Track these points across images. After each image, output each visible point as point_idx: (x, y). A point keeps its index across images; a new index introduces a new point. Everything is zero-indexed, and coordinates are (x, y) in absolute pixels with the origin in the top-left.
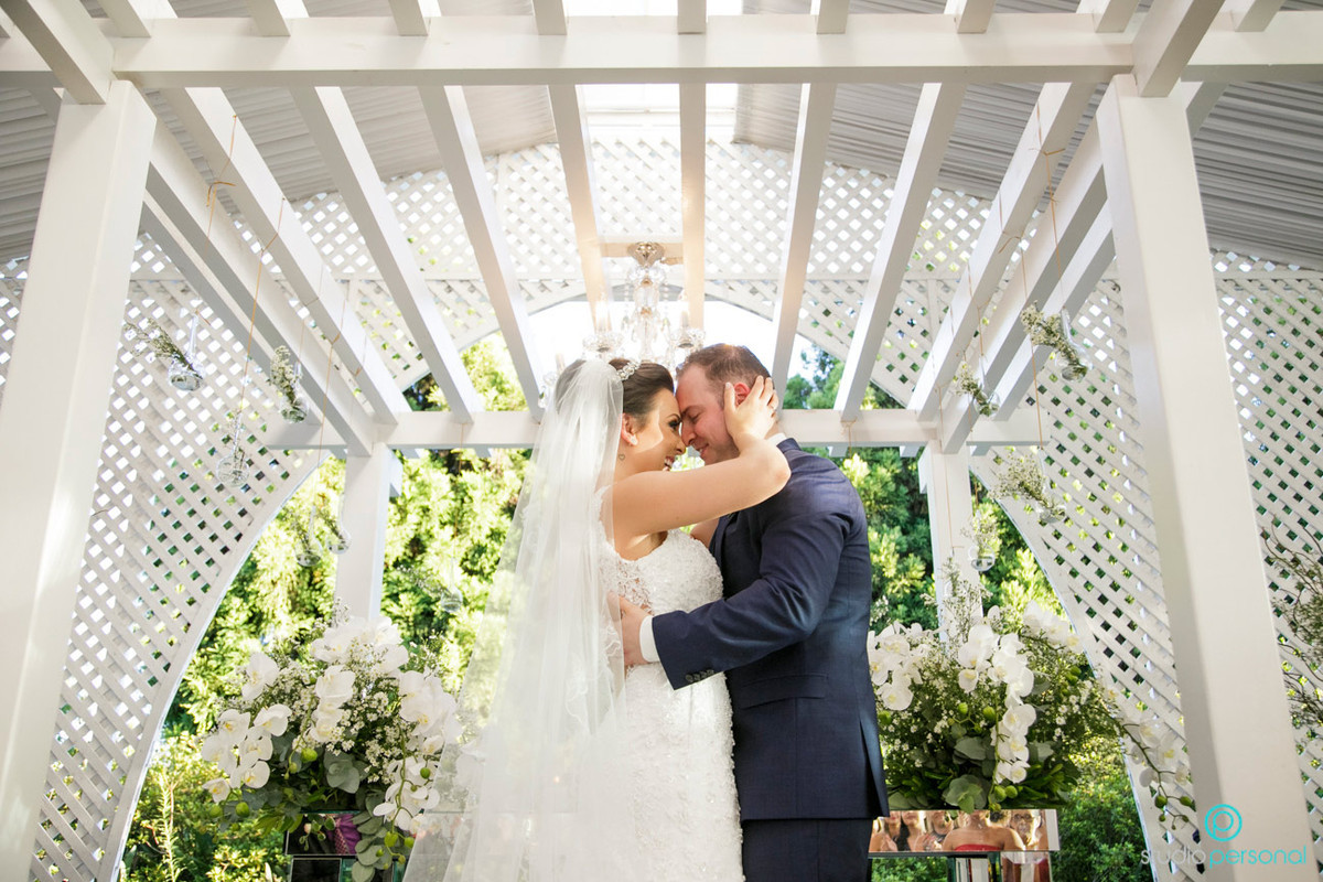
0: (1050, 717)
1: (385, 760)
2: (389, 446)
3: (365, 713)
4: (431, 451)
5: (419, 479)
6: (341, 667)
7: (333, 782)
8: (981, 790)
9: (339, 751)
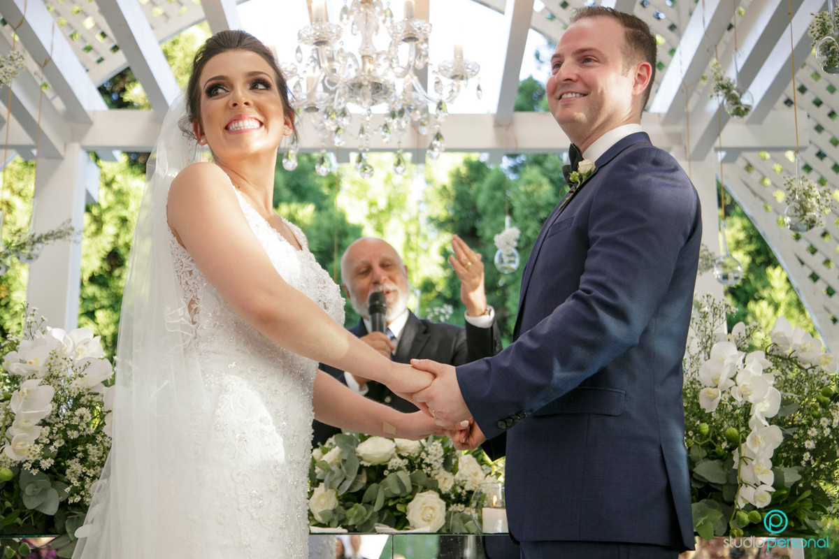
0: (798, 441)
1: (88, 480)
2: (84, 148)
3: (65, 430)
4: (129, 154)
5: (115, 186)
6: (38, 381)
7: (30, 504)
8: (722, 515)
9: (37, 470)
